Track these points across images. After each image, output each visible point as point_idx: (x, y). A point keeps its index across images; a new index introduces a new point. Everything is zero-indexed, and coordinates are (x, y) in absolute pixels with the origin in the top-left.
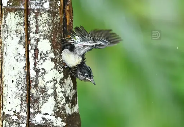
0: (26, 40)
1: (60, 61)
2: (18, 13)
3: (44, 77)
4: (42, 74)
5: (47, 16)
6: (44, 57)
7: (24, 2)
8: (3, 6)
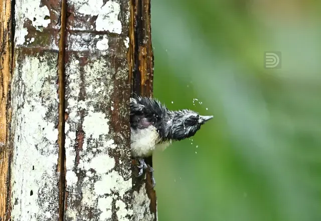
0: (60, 112)
1: (126, 155)
2: (46, 58)
3: (92, 185)
4: (90, 180)
5: (105, 66)
6: (94, 147)
7: (58, 37)
8: (16, 44)
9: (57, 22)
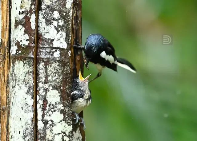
0: (35, 90)
1: (69, 113)
2: (27, 62)
3: (52, 129)
4: (50, 126)
5: (58, 66)
6: (53, 108)
7: (33, 51)
8: (11, 54)
9: (33, 43)
